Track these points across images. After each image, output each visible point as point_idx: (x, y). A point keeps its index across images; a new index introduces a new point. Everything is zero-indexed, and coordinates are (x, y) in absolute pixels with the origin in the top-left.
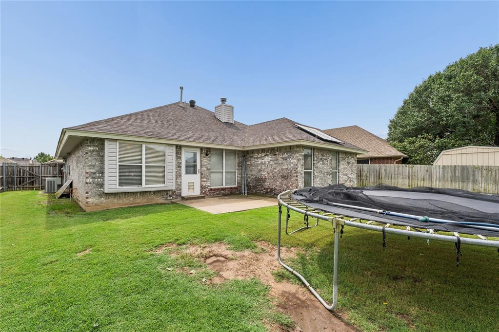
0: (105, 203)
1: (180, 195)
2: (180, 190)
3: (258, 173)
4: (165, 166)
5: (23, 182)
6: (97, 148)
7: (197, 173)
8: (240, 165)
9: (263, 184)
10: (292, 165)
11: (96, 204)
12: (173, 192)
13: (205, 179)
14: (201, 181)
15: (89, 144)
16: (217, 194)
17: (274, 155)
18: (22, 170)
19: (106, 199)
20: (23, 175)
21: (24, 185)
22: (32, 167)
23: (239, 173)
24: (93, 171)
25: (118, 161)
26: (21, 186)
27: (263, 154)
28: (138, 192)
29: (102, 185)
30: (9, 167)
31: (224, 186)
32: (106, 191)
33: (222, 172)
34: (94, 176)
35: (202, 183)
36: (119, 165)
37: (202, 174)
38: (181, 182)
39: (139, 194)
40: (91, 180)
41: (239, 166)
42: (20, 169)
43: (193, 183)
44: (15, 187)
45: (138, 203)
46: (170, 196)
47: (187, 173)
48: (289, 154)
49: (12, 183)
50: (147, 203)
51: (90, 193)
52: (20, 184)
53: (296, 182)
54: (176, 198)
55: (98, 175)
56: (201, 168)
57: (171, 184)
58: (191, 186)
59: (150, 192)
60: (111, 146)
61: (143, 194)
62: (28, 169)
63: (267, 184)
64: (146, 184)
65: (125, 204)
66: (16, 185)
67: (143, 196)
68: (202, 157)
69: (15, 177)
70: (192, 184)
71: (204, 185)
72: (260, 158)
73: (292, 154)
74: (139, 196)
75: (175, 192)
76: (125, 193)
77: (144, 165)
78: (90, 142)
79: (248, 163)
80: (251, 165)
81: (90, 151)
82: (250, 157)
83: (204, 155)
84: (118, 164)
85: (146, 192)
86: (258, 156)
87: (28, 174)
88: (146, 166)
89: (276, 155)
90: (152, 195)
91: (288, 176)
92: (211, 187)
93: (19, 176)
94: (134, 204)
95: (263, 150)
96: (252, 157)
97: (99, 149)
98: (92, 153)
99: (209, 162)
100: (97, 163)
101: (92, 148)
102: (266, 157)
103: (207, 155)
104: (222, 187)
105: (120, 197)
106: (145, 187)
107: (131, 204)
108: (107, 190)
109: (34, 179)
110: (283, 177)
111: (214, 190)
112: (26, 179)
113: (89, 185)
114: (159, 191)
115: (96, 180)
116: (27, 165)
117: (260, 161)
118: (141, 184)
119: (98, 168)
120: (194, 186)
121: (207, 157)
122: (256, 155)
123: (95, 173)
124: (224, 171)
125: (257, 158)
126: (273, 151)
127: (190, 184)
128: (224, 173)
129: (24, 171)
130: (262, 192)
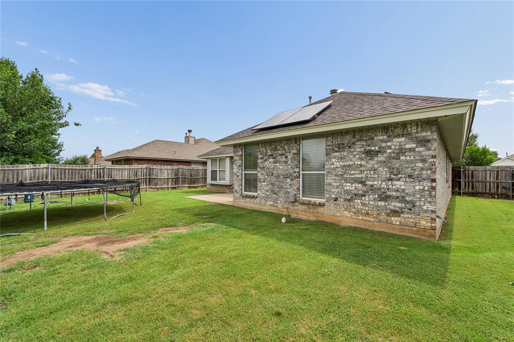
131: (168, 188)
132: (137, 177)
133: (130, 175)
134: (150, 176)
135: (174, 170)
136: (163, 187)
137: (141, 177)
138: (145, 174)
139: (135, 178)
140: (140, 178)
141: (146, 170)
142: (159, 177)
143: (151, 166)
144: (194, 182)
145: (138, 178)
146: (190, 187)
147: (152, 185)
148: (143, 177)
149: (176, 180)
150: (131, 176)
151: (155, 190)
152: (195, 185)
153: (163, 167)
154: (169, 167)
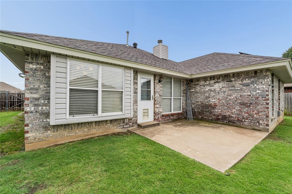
0: (52, 137)
1: (136, 123)
2: (136, 117)
3: (205, 100)
4: (122, 92)
5: (13, 105)
6: (42, 67)
7: (151, 99)
8: (186, 92)
9: (212, 110)
10: (258, 91)
11: (39, 139)
12: (130, 119)
13: (158, 106)
14: (155, 108)
15: (30, 60)
16: (168, 120)
17: (228, 81)
18: (12, 97)
19: (54, 131)
20: (13, 100)
21: (14, 107)
22: (20, 94)
23: (184, 100)
24: (36, 96)
25: (68, 84)
26: (11, 108)
27: (212, 82)
28: (93, 122)
29: (47, 115)
30: (3, 94)
31: (173, 112)
32: (52, 124)
33: (171, 99)
34: (37, 102)
35: (156, 109)
36: (70, 89)
37: (155, 100)
38: (137, 109)
39: (94, 124)
40: (33, 109)
41: (184, 93)
42: (11, 95)
43: (148, 109)
44: (7, 108)
45: (93, 134)
46: (126, 124)
47: (142, 99)
48: (252, 80)
49: (5, 106)
50: (103, 133)
51: (30, 125)
52: (11, 106)
53: (266, 110)
54: (132, 126)
55: (43, 101)
56: (155, 94)
57: (129, 112)
58: (146, 113)
59: (106, 121)
60: (59, 64)
61: (99, 123)
62: (17, 95)
63: (217, 111)
64: (103, 112)
65: (78, 137)
66: (8, 107)
67: (99, 125)
68: (156, 84)
69: (7, 101)
70: (146, 111)
71: (157, 111)
72: (207, 85)
73: (259, 79)
74: (94, 125)
75: (131, 119)
76: (78, 124)
77: (100, 89)
78: (32, 59)
79: (192, 90)
80: (197, 92)
81: (32, 69)
82: (195, 84)
83: (157, 81)
84: (69, 87)
85: (102, 121)
86: (206, 83)
87: (17, 99)
88: (102, 91)
89: (232, 81)
90: (109, 124)
91: (251, 103)
92: (163, 113)
93: (10, 101)
94: (88, 135)
95: (212, 78)
96: (198, 84)
97: (44, 68)
98: (34, 73)
99: (161, 89)
100: (41, 86)
101: (35, 67)
102: (217, 84)
103: (159, 82)
104: (171, 113)
105: (72, 129)
106: (101, 115)
107: (85, 136)
108: (53, 121)
109: (20, 103)
110: (242, 104)
111: (165, 116)
112: (16, 103)
113: (30, 114)
114: (116, 120)
115: (40, 108)
116: (17, 93)
117: (208, 88)
118: (96, 112)
119: (43, 93)
120: (148, 112)
121: (159, 84)
122: (202, 83)
123: (39, 98)
124: (173, 98)
125: (204, 86)
126: (226, 77)
127: (145, 111)
128: (172, 100)
129: (14, 97)
130: (210, 118)
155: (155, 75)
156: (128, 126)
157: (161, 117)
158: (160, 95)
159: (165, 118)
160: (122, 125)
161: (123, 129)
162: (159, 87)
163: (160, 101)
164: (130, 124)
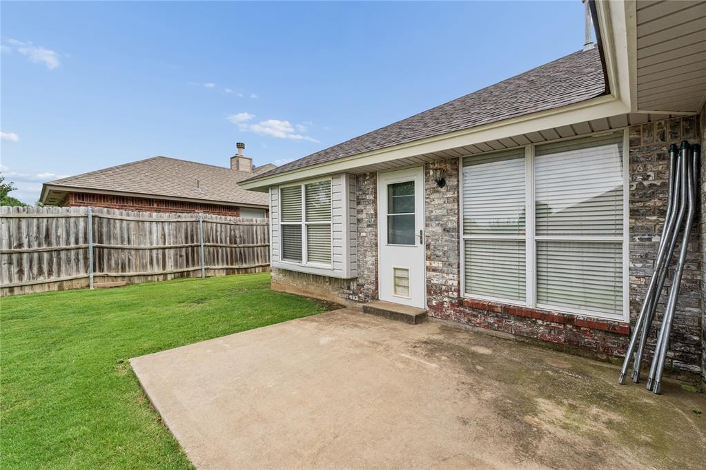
2: (375, 284)
4: (330, 225)
7: (417, 240)
13: (436, 264)
14: (428, 268)
25: (280, 218)
37: (428, 246)
38: (376, 265)
43: (407, 270)
46: (354, 294)
47: (391, 240)
57: (340, 265)
58: (401, 278)
59: (324, 277)
61: (316, 278)
64: (308, 259)
67: (317, 281)
68: (427, 193)
70: (403, 274)
71: (437, 282)
77: (304, 223)
84: (280, 224)
103: (442, 184)
106: (306, 264)
118: (301, 259)
120: (408, 279)
121: (443, 190)
127: (398, 273)
131: (165, 275)
132: (49, 244)
133: (20, 239)
134: (101, 241)
135: (184, 225)
136: (149, 272)
137: (68, 242)
138: (81, 235)
139: (44, 247)
140: (63, 246)
141: (86, 223)
142: (133, 245)
143: (102, 211)
144: (242, 258)
145: (54, 247)
146: (230, 271)
147: (110, 268)
148: (72, 246)
149: (190, 254)
150: (25, 241)
151: (119, 282)
152: (245, 266)
153: (145, 215)
154: (165, 216)
155: (426, 163)
156: (357, 299)
157: (453, 305)
158: (444, 230)
159: (475, 316)
160: (346, 293)
161: (349, 301)
162: (441, 201)
163: (446, 248)
164: (360, 295)
